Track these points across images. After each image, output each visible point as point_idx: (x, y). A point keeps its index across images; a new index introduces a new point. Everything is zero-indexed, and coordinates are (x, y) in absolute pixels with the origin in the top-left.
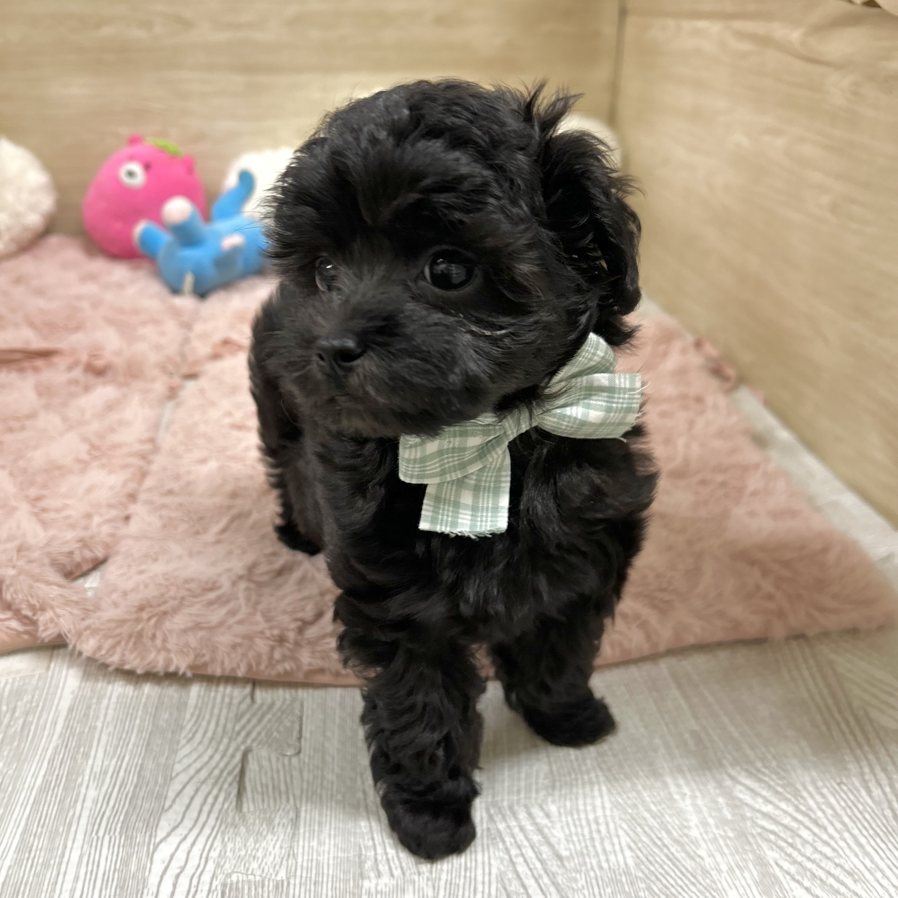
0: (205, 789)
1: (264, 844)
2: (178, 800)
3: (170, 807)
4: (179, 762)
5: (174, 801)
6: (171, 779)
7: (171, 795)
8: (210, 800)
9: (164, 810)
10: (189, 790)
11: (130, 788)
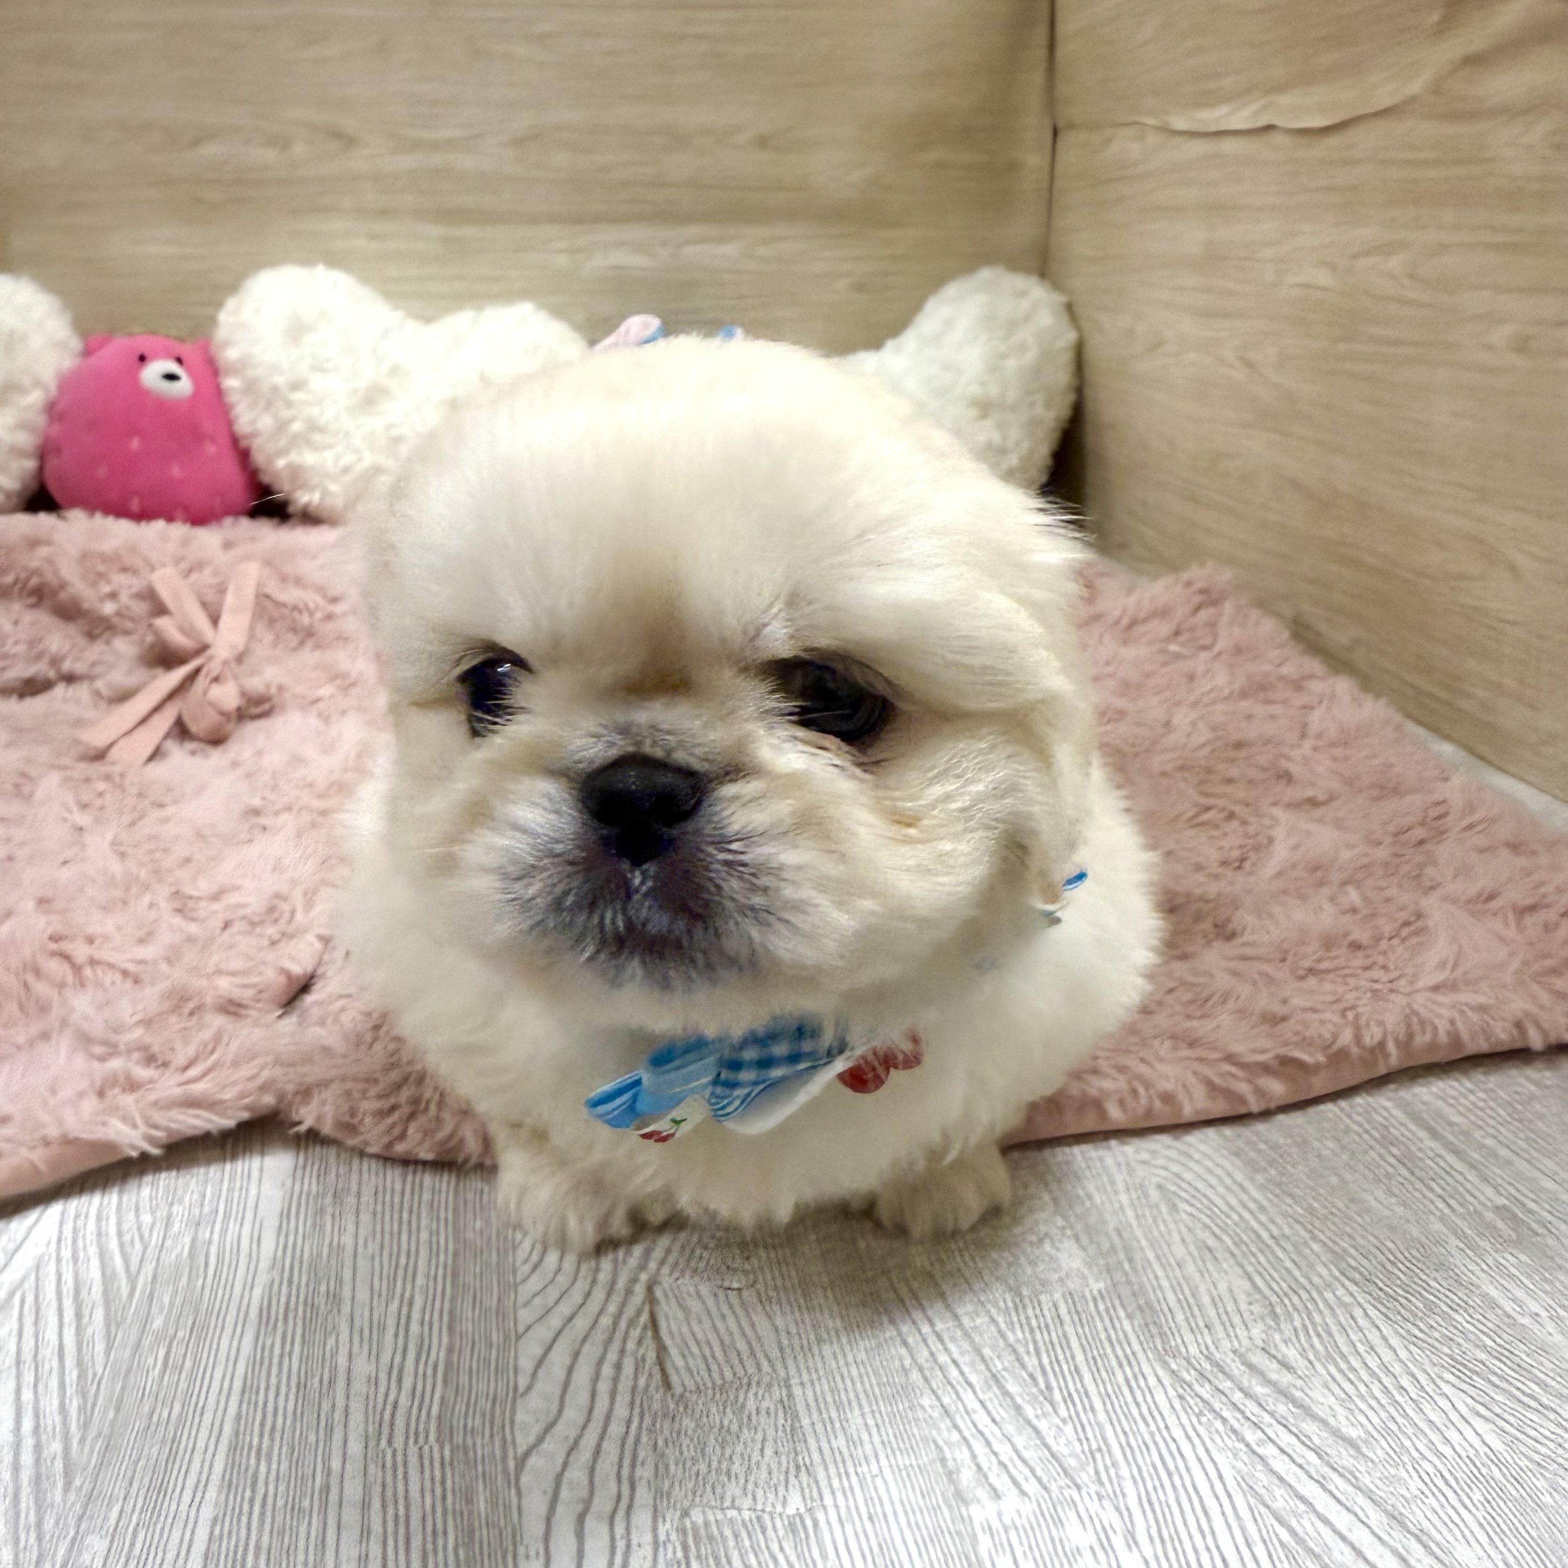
0: (591, 1351)
1: (739, 1448)
2: (541, 1373)
3: (529, 1388)
4: (526, 1305)
5: (534, 1374)
6: (518, 1337)
7: (526, 1364)
8: (607, 1371)
9: (517, 1395)
10: (559, 1357)
11: (438, 1353)
